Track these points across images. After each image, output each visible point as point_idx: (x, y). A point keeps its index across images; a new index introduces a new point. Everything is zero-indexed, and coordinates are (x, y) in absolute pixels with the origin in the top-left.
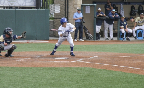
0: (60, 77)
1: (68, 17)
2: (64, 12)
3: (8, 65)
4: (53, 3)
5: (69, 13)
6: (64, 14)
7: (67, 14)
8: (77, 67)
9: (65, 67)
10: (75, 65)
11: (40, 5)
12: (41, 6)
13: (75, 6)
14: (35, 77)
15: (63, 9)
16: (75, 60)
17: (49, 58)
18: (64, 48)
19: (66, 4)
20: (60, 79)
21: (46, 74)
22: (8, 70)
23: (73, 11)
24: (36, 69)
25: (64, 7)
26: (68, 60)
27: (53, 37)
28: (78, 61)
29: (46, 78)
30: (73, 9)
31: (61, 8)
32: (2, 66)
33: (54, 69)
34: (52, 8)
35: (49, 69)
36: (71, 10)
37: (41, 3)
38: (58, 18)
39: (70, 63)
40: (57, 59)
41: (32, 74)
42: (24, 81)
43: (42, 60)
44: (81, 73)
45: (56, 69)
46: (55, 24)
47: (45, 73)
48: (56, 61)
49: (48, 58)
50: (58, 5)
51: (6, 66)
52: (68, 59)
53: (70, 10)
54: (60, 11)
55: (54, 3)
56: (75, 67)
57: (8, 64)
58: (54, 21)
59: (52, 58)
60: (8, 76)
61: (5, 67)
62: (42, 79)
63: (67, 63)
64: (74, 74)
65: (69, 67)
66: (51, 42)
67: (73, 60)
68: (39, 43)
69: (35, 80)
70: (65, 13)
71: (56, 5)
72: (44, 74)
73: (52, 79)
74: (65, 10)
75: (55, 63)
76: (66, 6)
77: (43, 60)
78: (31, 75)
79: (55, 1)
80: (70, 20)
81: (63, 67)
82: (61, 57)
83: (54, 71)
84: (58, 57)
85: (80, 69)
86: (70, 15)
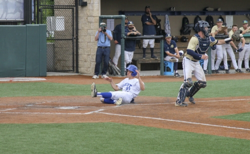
0: (67, 140)
1: (79, 38)
2: (71, 28)
4: (53, 14)
5: (80, 31)
6: (71, 32)
7: (77, 33)
8: (94, 122)
9: (75, 122)
10: (92, 119)
11: (31, 19)
12: (33, 20)
13: (89, 18)
14: (25, 140)
15: (70, 24)
16: (91, 111)
17: (48, 107)
18: (71, 90)
19: (75, 15)
20: (66, 144)
21: (44, 135)
23: (86, 28)
24: (27, 127)
25: (71, 20)
26: (79, 111)
27: (53, 71)
28: (96, 112)
29: (44, 142)
30: (86, 23)
31: (66, 22)
33: (57, 127)
34: (50, 22)
35: (48, 126)
36: (83, 26)
37: (33, 15)
38: (61, 40)
39: (82, 115)
40: (60, 109)
41: (19, 135)
42: (6, 149)
43: (36, 112)
44: (101, 133)
45: (59, 126)
46: (57, 49)
47: (42, 133)
48: (60, 112)
49: (46, 107)
50: (61, 17)
52: (80, 109)
53: (80, 26)
54: (64, 28)
55: (55, 14)
56: (92, 121)
58: (54, 45)
59: (53, 107)
62: (37, 143)
63: (78, 116)
64: (91, 135)
65: (81, 122)
66: (50, 80)
67: (89, 111)
68: (30, 82)
69: (25, 146)
70: (73, 31)
71: (57, 17)
72: (41, 135)
73: (53, 144)
74: (73, 25)
75: (57, 116)
76: (75, 18)
77: (38, 112)
78: (18, 137)
79: (56, 12)
80: (81, 42)
81: (72, 122)
82: (67, 105)
83: (57, 129)
84: (62, 105)
85: (101, 126)
86: (81, 34)
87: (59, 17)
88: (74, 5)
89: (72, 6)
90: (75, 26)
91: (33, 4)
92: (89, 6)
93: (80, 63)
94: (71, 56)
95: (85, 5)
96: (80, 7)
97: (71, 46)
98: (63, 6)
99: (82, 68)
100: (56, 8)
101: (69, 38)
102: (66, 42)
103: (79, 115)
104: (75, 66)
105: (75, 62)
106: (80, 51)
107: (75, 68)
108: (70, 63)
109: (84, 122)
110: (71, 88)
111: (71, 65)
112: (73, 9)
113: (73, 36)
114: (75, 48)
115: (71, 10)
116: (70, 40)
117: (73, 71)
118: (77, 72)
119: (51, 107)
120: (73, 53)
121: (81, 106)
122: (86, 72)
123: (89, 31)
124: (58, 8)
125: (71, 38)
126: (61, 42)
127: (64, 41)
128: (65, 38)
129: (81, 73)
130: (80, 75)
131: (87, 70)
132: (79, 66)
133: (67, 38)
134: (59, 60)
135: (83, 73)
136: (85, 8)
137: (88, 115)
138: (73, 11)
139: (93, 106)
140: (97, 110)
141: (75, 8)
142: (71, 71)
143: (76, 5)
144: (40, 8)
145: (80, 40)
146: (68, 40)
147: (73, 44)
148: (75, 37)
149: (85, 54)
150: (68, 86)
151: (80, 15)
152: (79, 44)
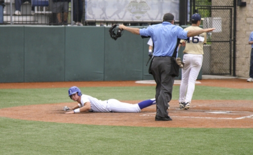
0: (213, 145)
1: (237, 40)
2: (228, 30)
3: (125, 123)
4: (210, 15)
5: (237, 33)
6: (229, 34)
7: (235, 35)
8: (245, 127)
9: (224, 127)
10: (242, 125)
11: (187, 19)
12: (188, 21)
13: (248, 19)
14: (170, 144)
15: (228, 25)
16: (243, 116)
17: (199, 111)
18: (226, 94)
19: (233, 16)
20: (212, 149)
21: (190, 139)
22: (124, 132)
23: (244, 30)
24: (173, 130)
25: (228, 22)
26: (230, 116)
27: (208, 74)
28: (249, 117)
29: (189, 147)
30: (244, 25)
31: (224, 23)
32: (115, 125)
33: (205, 132)
34: (207, 23)
35: (196, 130)
36: (241, 27)
37: (189, 15)
38: (218, 42)
39: (233, 120)
40: (211, 114)
41: (165, 139)
42: (150, 152)
43: (186, 116)
44: (250, 139)
45: (207, 131)
46: (213, 52)
47: (188, 138)
48: (210, 116)
49: (197, 111)
50: (219, 18)
51: (122, 124)
52: (232, 114)
53: (239, 26)
54: (221, 30)
55: (212, 15)
56: (242, 127)
57: (126, 121)
58: (210, 47)
59: (204, 111)
60: (123, 142)
61: (121, 127)
62: (181, 148)
63: (228, 121)
64: (239, 141)
65: (230, 127)
66: (205, 83)
67: (240, 116)
69: (169, 150)
70: (231, 32)
71: (214, 18)
72: (186, 139)
73: (199, 149)
74: (231, 27)
75: (207, 120)
76: (233, 19)
77: (188, 116)
78: (163, 141)
79: (213, 12)
80: (239, 44)
81: (221, 127)
82: (219, 110)
83: (205, 134)
84: (214, 109)
85: (251, 132)
86: (239, 36)
87: (217, 18)
88: (233, 5)
89: (230, 6)
90: (233, 28)
91: (189, 4)
92: (248, 7)
93: (238, 66)
94: (228, 59)
95: (243, 5)
96: (238, 7)
97: (229, 49)
98: (221, 6)
99: (239, 71)
100: (213, 9)
101: (226, 40)
102: (223, 44)
103: (230, 120)
104: (232, 69)
105: (232, 64)
106: (238, 54)
107: (232, 72)
108: (227, 66)
109: (234, 127)
110: (225, 92)
111: (228, 68)
112: (231, 9)
113: (231, 37)
114: (232, 50)
115: (229, 10)
116: (227, 42)
117: (230, 74)
118: (234, 75)
119: (201, 111)
120: (231, 56)
121: (233, 110)
122: (244, 75)
123: (247, 32)
124: (215, 9)
125: (229, 40)
126: (218, 44)
127: (221, 43)
128: (222, 40)
129: (239, 77)
130: (237, 79)
131: (245, 74)
132: (237, 69)
133: (224, 40)
134: (216, 63)
135: (241, 77)
136: (244, 9)
137: (240, 120)
138: (231, 12)
139: (246, 111)
140: (249, 115)
141: (233, 8)
142: (228, 74)
143: (235, 6)
144: (196, 8)
145: (238, 42)
146: (225, 42)
147: (231, 46)
148: (233, 38)
149: (242, 57)
150: (222, 90)
151: (239, 16)
152: (237, 46)
